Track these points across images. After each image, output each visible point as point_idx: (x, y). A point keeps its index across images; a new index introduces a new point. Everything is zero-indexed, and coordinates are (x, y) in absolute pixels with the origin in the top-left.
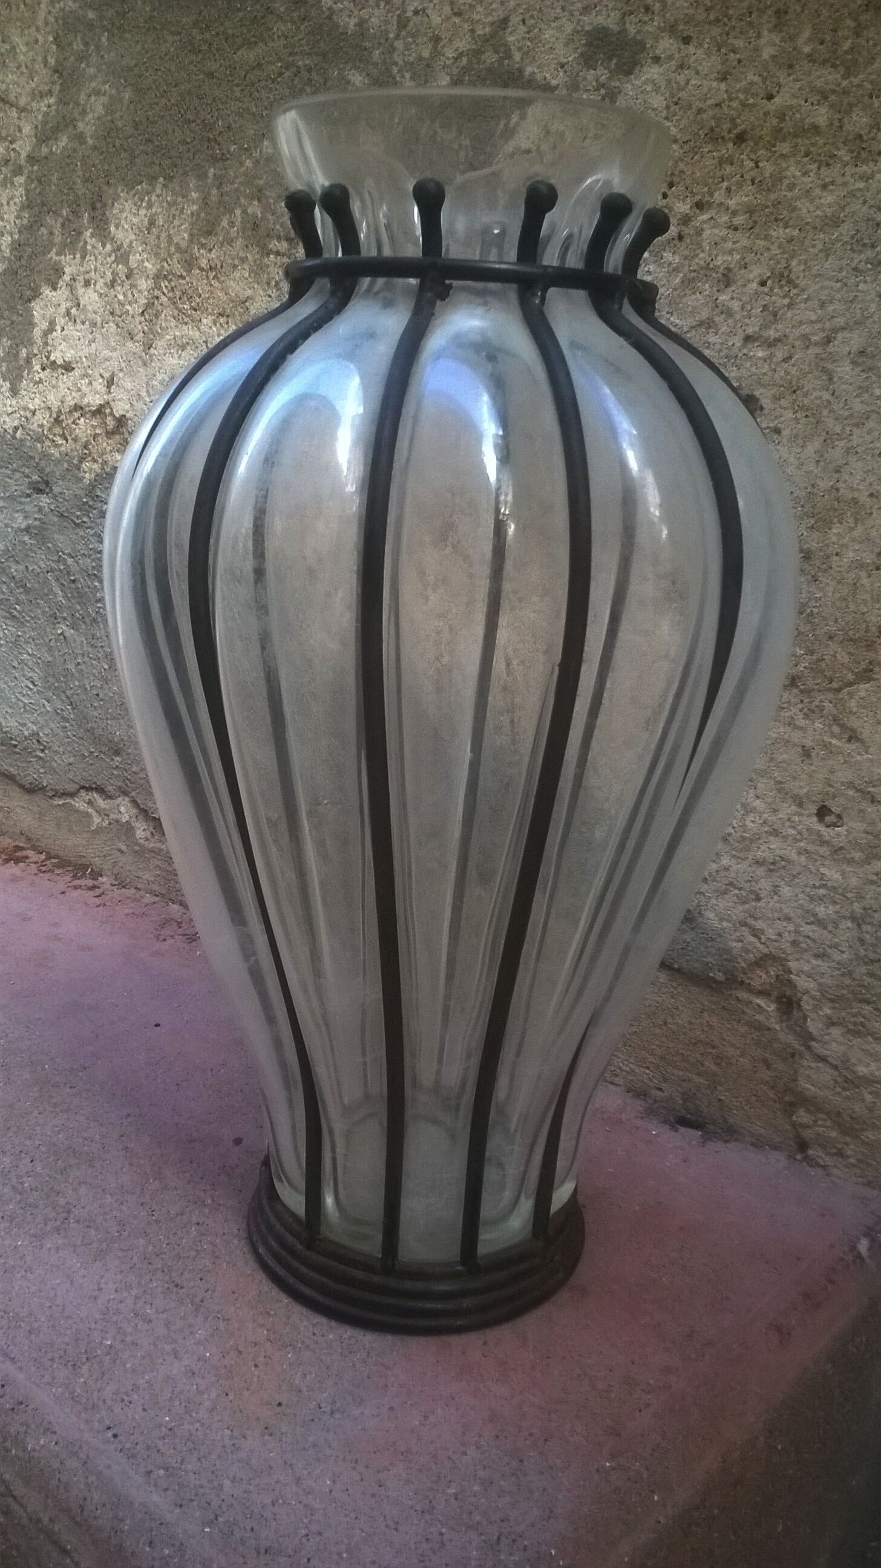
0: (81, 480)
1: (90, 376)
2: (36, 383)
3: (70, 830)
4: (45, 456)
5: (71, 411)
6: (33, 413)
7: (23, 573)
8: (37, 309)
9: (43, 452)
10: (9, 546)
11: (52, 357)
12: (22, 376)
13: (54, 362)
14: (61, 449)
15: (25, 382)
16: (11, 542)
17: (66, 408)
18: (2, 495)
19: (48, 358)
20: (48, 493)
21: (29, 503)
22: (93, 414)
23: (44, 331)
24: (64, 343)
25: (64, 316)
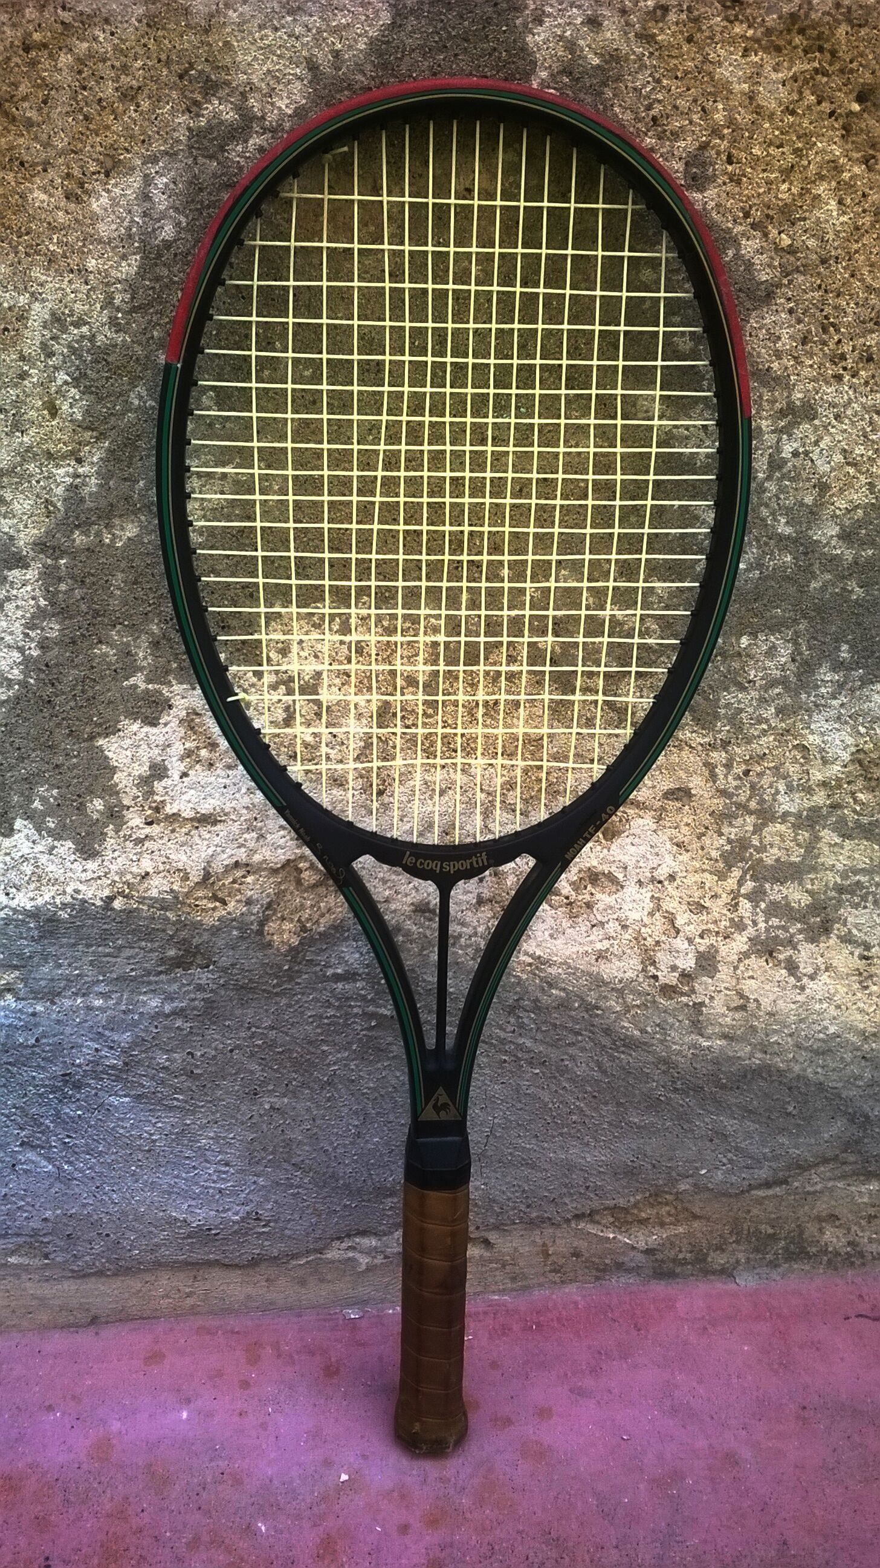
0: (269, 945)
1: (261, 829)
2: (140, 841)
3: (322, 1280)
4: (185, 925)
5: (228, 869)
6: (143, 878)
7: (184, 1060)
8: (115, 749)
9: (181, 922)
10: (143, 1035)
11: (169, 809)
12: (102, 834)
13: (174, 814)
14: (217, 915)
15: (112, 841)
16: (146, 1030)
17: (218, 867)
18: (101, 978)
19: (157, 810)
20: (207, 967)
21: (169, 982)
22: (275, 871)
23: (140, 777)
24: (192, 792)
25: (182, 759)
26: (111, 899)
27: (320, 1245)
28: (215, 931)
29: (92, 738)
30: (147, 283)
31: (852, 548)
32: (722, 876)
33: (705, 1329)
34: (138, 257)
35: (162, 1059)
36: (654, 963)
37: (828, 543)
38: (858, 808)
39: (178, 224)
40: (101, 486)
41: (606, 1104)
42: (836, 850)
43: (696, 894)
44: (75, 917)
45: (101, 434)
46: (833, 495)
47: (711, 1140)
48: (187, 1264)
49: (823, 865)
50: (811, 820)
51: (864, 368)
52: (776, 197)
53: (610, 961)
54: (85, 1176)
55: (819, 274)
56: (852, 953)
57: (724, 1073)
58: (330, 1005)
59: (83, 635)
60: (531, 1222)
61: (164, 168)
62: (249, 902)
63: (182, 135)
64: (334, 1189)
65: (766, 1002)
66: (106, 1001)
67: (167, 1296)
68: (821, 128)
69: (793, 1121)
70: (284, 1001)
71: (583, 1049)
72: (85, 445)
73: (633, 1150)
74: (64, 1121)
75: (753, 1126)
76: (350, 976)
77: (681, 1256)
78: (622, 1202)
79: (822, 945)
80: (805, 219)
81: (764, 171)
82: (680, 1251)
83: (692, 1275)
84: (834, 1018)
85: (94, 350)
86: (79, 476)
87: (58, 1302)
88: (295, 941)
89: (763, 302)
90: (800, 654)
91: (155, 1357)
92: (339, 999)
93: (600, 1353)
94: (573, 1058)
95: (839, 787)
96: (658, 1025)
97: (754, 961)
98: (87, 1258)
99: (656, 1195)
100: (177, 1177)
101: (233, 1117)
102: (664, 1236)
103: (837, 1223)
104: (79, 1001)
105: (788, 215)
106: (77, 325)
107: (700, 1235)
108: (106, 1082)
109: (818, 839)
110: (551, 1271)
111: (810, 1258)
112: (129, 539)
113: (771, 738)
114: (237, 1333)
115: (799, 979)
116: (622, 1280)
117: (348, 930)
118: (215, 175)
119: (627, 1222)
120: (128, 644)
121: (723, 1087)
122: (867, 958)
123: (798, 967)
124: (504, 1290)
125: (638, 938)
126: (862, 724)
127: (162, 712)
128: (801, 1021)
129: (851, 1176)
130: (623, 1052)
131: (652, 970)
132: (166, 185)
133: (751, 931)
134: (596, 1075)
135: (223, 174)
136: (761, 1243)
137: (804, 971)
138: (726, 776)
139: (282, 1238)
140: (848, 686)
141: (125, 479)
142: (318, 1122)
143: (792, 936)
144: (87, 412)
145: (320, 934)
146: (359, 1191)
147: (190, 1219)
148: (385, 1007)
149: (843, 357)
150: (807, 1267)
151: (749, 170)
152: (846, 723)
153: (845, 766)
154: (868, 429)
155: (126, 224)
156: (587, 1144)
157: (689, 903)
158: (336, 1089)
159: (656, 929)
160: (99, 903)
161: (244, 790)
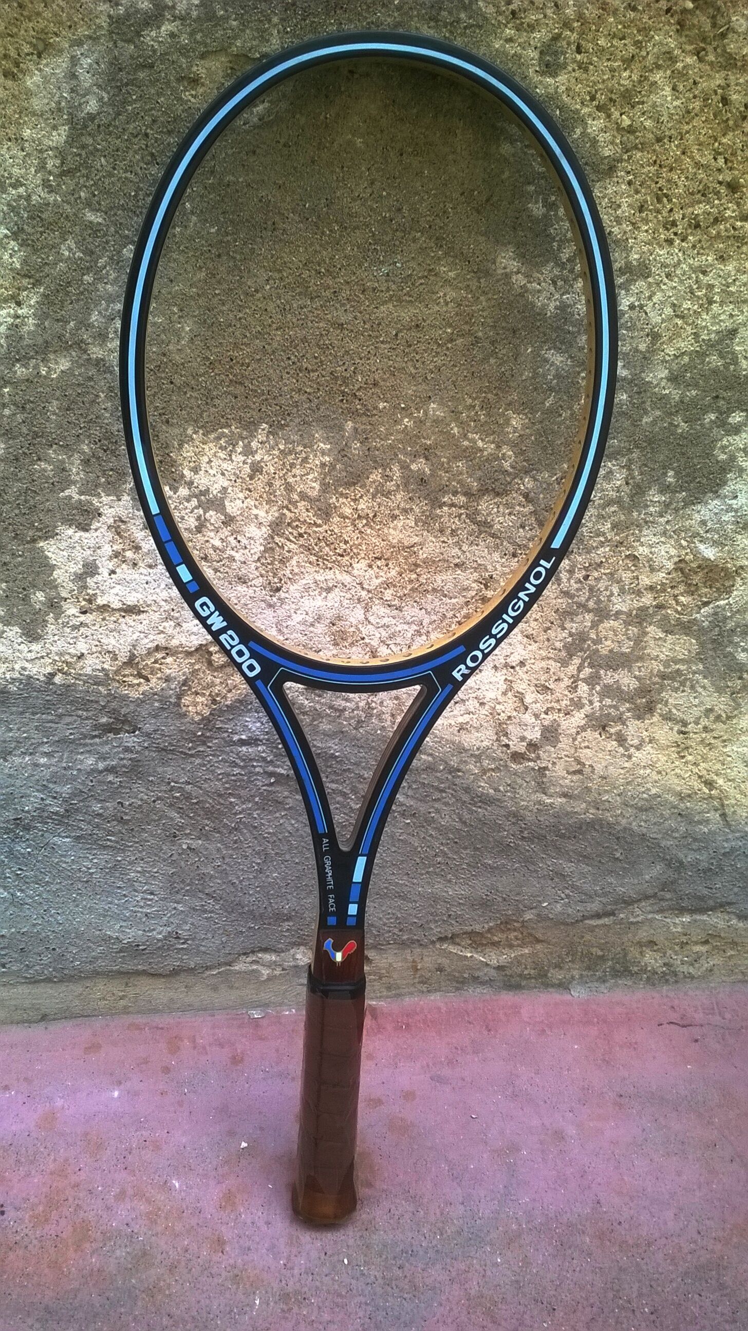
0: (185, 715)
1: (177, 619)
2: (75, 628)
3: (231, 987)
4: (115, 697)
5: (150, 653)
6: (79, 658)
7: (115, 809)
8: (52, 550)
9: (112, 695)
10: (81, 787)
11: (100, 601)
12: (44, 621)
13: (104, 605)
14: (141, 689)
15: (53, 627)
16: (83, 783)
17: (141, 651)
18: (45, 740)
19: (90, 601)
20: (134, 732)
21: (101, 744)
22: (189, 654)
23: (75, 574)
24: (118, 587)
25: (111, 558)
26: (52, 675)
27: (230, 958)
28: (140, 703)
29: (34, 541)
30: (75, 150)
31: (679, 389)
32: (564, 663)
33: (544, 1031)
34: (67, 128)
35: (97, 807)
36: (506, 735)
37: (658, 384)
38: (679, 609)
39: (101, 99)
40: (37, 325)
41: (465, 848)
42: (660, 643)
43: (542, 678)
44: (22, 690)
45: (37, 281)
46: (663, 343)
47: (552, 879)
48: (120, 973)
49: (649, 655)
50: (640, 617)
51: (692, 234)
52: (619, 84)
53: (470, 732)
54: (35, 901)
55: (654, 151)
56: (671, 729)
57: (564, 825)
58: (234, 765)
59: (24, 453)
60: (403, 943)
61: (88, 50)
62: (168, 679)
63: (103, 21)
64: (240, 914)
65: (599, 768)
66: (49, 759)
67: (104, 999)
68: (659, 23)
69: (620, 865)
70: (198, 761)
71: (447, 804)
72: (24, 290)
73: (487, 886)
74: (16, 857)
75: (586, 869)
76: (252, 742)
77: (526, 972)
78: (477, 928)
79: (647, 721)
80: (643, 103)
81: (609, 60)
82: (526, 968)
83: (536, 987)
84: (656, 782)
85: (30, 208)
86: (18, 317)
87: (13, 1002)
88: (206, 712)
89: (606, 174)
90: (633, 478)
91: (93, 1048)
92: (244, 760)
93: (456, 1048)
94: (438, 811)
95: (664, 591)
96: (509, 785)
97: (590, 734)
98: (37, 968)
99: (506, 923)
100: (110, 903)
101: (156, 855)
102: (513, 955)
103: (655, 948)
104: (27, 759)
105: (628, 98)
106: (15, 186)
107: (541, 955)
108: (51, 826)
109: (645, 634)
110: (419, 983)
111: (632, 975)
112: (62, 372)
113: (607, 549)
114: (162, 1029)
115: (627, 750)
116: (478, 990)
117: (251, 703)
118: (132, 57)
119: (483, 945)
120: (63, 462)
121: (562, 836)
122: (684, 733)
123: (626, 740)
124: (381, 997)
125: (493, 713)
126: (684, 539)
127: (92, 519)
128: (628, 783)
129: (667, 910)
130: (480, 807)
131: (505, 740)
132: (90, 65)
133: (587, 709)
134: (458, 825)
135: (139, 56)
136: (592, 963)
137: (631, 743)
138: (569, 580)
139: (198, 953)
140: (673, 507)
141: (58, 320)
142: (227, 860)
143: (622, 714)
144: (25, 262)
145: (227, 706)
146: (261, 916)
147: (122, 937)
148: (282, 767)
149: (674, 224)
150: (630, 983)
151: (595, 59)
152: (671, 537)
153: (669, 574)
154: (695, 287)
155: (56, 99)
156: (450, 881)
157: (536, 685)
158: (242, 833)
159: (508, 707)
160: (42, 678)
161: (163, 586)
